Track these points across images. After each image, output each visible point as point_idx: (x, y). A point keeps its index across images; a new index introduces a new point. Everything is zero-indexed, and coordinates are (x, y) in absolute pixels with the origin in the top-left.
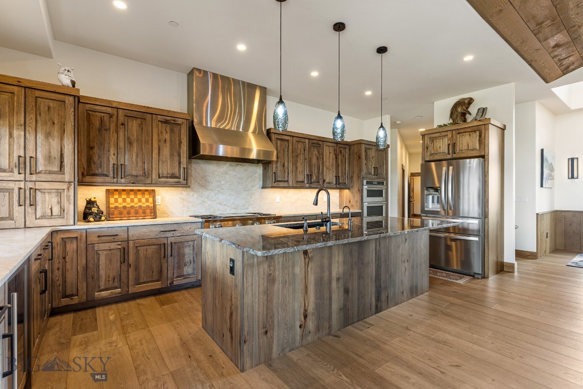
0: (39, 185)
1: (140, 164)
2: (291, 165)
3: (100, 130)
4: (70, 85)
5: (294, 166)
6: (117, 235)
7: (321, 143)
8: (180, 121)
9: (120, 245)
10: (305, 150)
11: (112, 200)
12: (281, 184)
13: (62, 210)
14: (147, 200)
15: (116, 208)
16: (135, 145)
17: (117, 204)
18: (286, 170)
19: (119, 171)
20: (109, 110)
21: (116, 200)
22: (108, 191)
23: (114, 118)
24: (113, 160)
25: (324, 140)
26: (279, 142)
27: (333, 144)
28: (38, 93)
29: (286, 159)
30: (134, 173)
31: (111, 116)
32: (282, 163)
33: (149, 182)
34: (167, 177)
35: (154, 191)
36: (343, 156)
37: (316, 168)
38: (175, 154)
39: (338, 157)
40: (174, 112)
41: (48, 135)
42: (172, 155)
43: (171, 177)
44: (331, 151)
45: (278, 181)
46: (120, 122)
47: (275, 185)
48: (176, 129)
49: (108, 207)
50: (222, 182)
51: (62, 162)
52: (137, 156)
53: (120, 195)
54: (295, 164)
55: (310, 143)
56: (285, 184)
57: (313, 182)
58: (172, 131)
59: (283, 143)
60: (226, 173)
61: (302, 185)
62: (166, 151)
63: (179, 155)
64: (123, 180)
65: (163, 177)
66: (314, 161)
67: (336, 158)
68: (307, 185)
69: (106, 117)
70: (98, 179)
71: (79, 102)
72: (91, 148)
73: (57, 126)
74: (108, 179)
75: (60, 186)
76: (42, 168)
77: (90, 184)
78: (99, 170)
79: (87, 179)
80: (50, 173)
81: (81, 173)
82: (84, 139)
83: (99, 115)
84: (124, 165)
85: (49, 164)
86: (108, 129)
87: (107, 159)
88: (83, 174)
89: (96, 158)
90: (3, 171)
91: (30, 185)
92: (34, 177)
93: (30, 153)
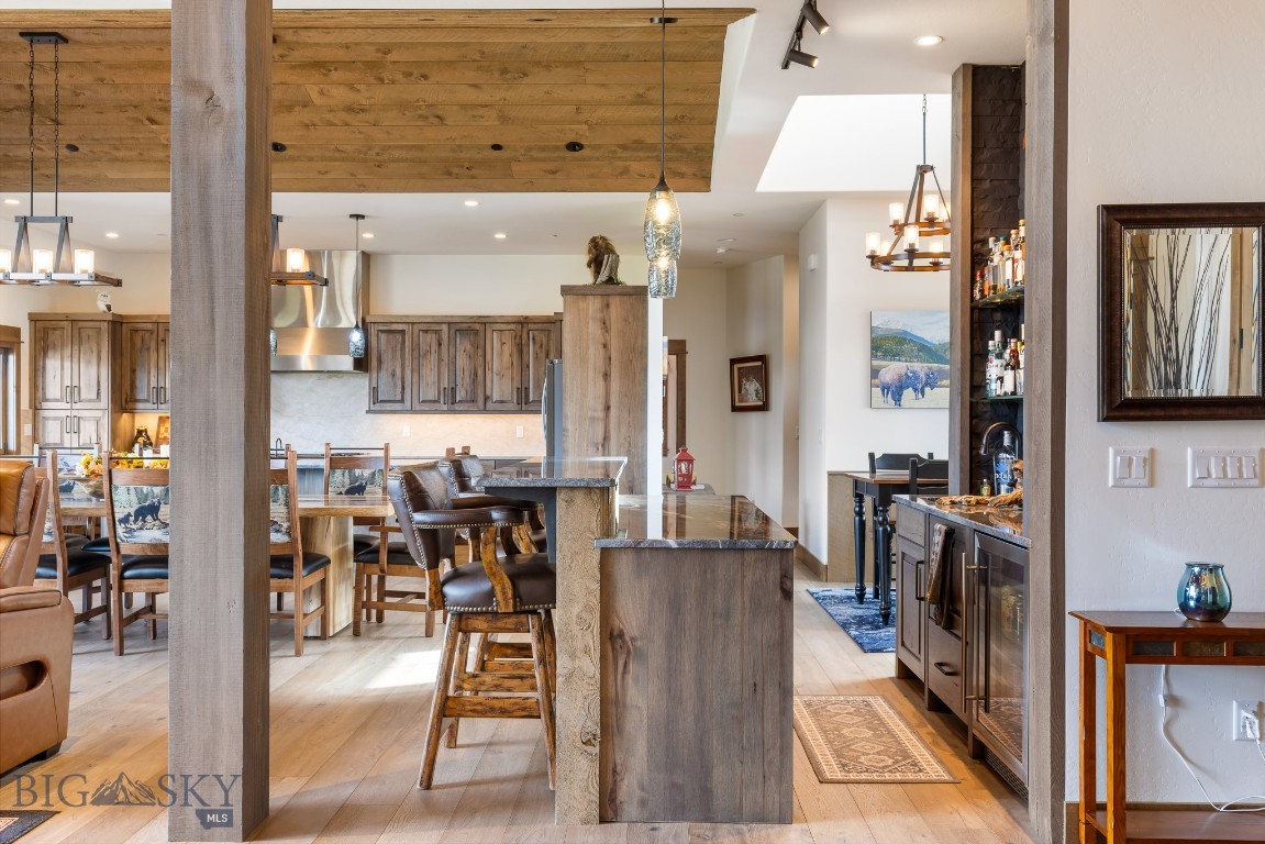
0: (81, 414)
2: (408, 372)
3: (141, 351)
4: (106, 309)
5: (416, 375)
7: (477, 327)
10: (440, 345)
11: (162, 429)
12: (389, 406)
13: (98, 438)
18: (399, 383)
19: (159, 396)
20: (150, 326)
22: (160, 418)
23: (155, 335)
24: (153, 384)
25: (484, 320)
26: (383, 337)
27: (513, 326)
28: (81, 324)
29: (399, 364)
31: (152, 332)
32: (390, 371)
36: (541, 346)
37: (467, 374)
39: (525, 350)
41: (88, 362)
44: (504, 341)
45: (382, 401)
46: (160, 339)
47: (377, 407)
49: (158, 437)
50: (306, 405)
51: (99, 390)
54: (417, 370)
55: (452, 331)
56: (397, 406)
57: (460, 401)
59: (391, 336)
60: (311, 391)
61: (436, 406)
64: (163, 406)
66: (462, 361)
67: (521, 352)
68: (445, 408)
69: (147, 335)
70: (140, 405)
71: (122, 323)
72: (133, 371)
73: (95, 354)
74: (149, 405)
75: (98, 414)
76: (83, 397)
77: (132, 411)
78: (142, 395)
79: (130, 405)
80: (90, 401)
81: (124, 399)
82: (126, 363)
83: (140, 333)
84: (165, 388)
85: (88, 392)
86: (149, 349)
87: (146, 383)
88: (126, 401)
89: (138, 383)
90: (56, 400)
91: (75, 413)
92: (78, 406)
93: (75, 383)
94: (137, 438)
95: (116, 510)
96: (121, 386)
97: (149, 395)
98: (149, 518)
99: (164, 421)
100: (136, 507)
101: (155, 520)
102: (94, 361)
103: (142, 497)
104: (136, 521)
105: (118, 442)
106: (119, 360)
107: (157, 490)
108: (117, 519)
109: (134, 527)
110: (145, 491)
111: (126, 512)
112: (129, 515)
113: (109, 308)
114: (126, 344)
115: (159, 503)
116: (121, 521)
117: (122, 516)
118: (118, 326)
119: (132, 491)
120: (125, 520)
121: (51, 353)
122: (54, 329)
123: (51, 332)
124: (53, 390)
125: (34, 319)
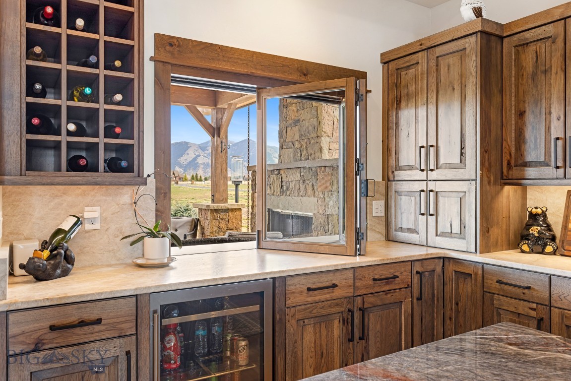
0: (439, 186)
3: (534, 76)
4: (473, 16)
6: (529, 288)
9: (534, 309)
13: (462, 226)
19: (568, 152)
20: (550, 29)
23: (560, 43)
24: (555, 130)
31: (553, 40)
49: (567, 227)
51: (463, 148)
69: (545, 48)
70: (531, 172)
71: (502, 38)
72: (521, 114)
73: (457, 92)
74: (549, 171)
75: (463, 187)
76: (442, 161)
77: (518, 182)
78: (533, 153)
79: (515, 172)
80: (451, 166)
81: (505, 163)
82: (510, 102)
83: (532, 46)
85: (449, 153)
88: (509, 164)
89: (527, 132)
90: (411, 168)
91: (431, 186)
92: (433, 175)
93: (432, 142)
94: (529, 226)
97: (548, 153)
105: (495, 232)
106: (496, 99)
114: (510, 72)
118: (494, 41)
121: (403, 104)
122: (408, 68)
123: (403, 73)
124: (407, 154)
125: (387, 60)
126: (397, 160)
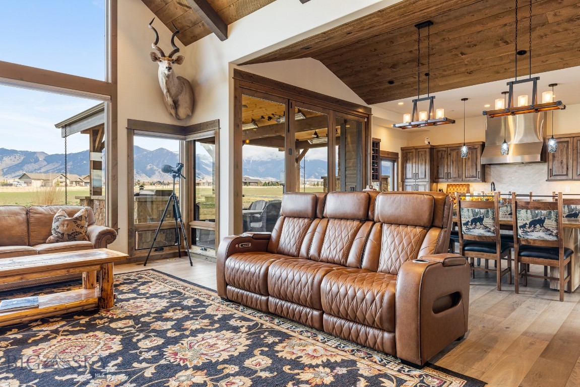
0: (419, 183)
1: (457, 172)
2: (570, 161)
3: (441, 159)
5: (575, 162)
8: (476, 147)
11: (449, 189)
12: (559, 178)
14: (464, 189)
15: (450, 193)
16: (455, 163)
17: (450, 191)
18: (565, 167)
19: (448, 176)
20: (444, 149)
21: (450, 190)
22: (448, 185)
23: (446, 152)
24: (446, 171)
28: (419, 150)
29: (565, 157)
30: (454, 176)
31: (445, 151)
32: (560, 160)
33: (461, 180)
34: (470, 177)
35: (469, 185)
38: (474, 164)
40: (473, 143)
41: (422, 164)
42: (472, 165)
43: (472, 177)
45: (554, 176)
46: (449, 153)
47: (552, 178)
48: (475, 151)
50: (513, 178)
51: (425, 174)
52: (455, 168)
53: (452, 186)
54: (576, 160)
56: (564, 177)
58: (472, 152)
60: (516, 172)
62: (469, 164)
63: (476, 165)
64: (450, 180)
65: (468, 177)
69: (443, 153)
70: (441, 180)
71: (434, 148)
72: (438, 167)
73: (424, 161)
74: (444, 180)
75: (425, 183)
76: (420, 177)
77: (437, 182)
78: (441, 176)
79: (437, 180)
80: (422, 178)
81: (435, 178)
82: (435, 163)
83: (441, 152)
84: (450, 173)
86: (444, 158)
87: (443, 171)
89: (440, 171)
90: (410, 179)
91: (417, 183)
92: (418, 180)
93: (417, 172)
95: (462, 219)
96: (433, 173)
97: (444, 176)
98: (478, 223)
99: (449, 186)
100: (472, 218)
101: (481, 225)
102: (424, 164)
103: (475, 214)
104: (472, 224)
106: (433, 163)
107: (482, 211)
108: (462, 223)
109: (471, 227)
110: (476, 211)
111: (467, 220)
112: (469, 222)
113: (429, 143)
114: (435, 157)
115: (484, 217)
116: (464, 224)
117: (465, 222)
118: (432, 149)
119: (470, 211)
120: (466, 224)
121: (408, 162)
122: (409, 153)
123: (408, 154)
124: (409, 175)
125: (402, 149)
126: (406, 176)
